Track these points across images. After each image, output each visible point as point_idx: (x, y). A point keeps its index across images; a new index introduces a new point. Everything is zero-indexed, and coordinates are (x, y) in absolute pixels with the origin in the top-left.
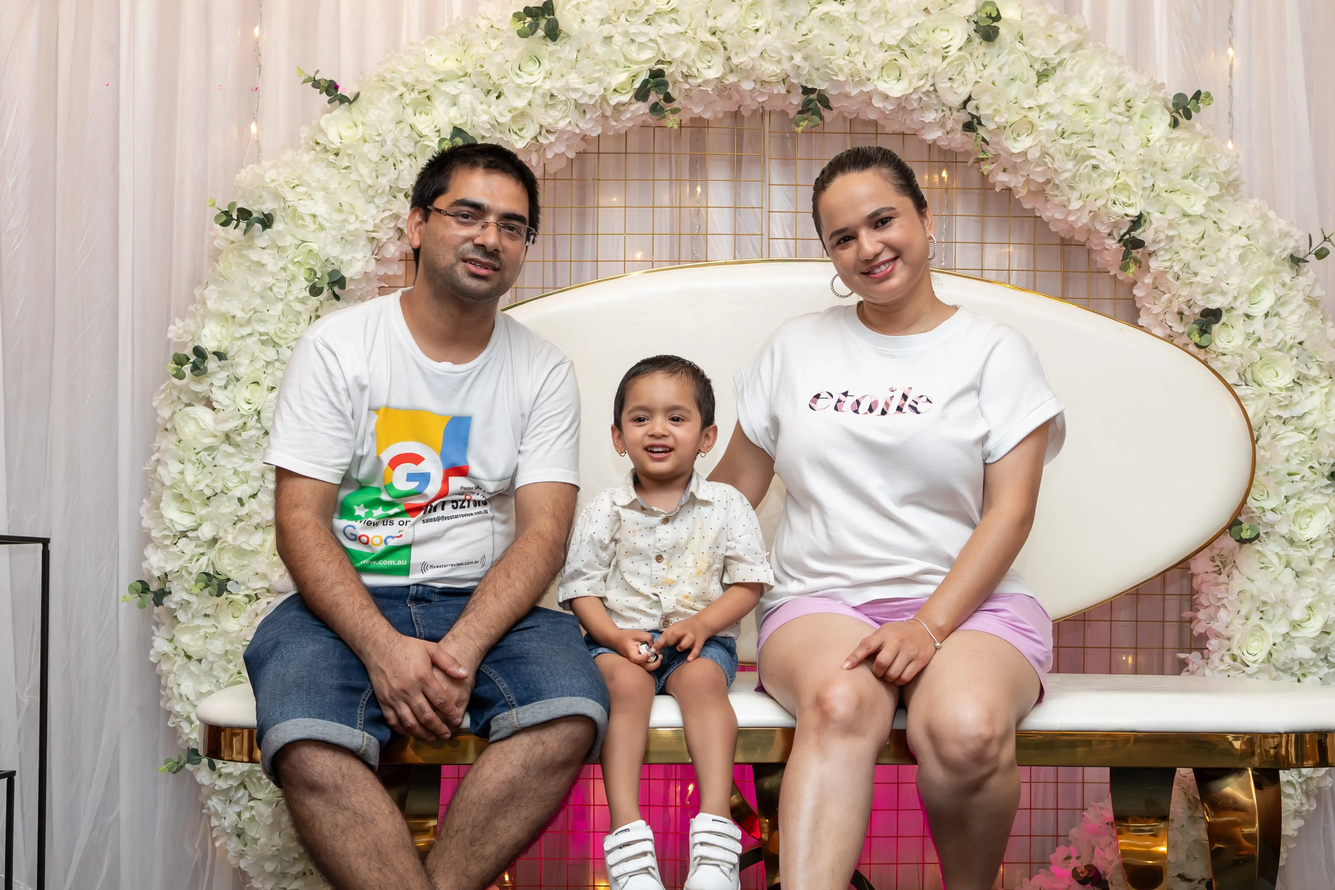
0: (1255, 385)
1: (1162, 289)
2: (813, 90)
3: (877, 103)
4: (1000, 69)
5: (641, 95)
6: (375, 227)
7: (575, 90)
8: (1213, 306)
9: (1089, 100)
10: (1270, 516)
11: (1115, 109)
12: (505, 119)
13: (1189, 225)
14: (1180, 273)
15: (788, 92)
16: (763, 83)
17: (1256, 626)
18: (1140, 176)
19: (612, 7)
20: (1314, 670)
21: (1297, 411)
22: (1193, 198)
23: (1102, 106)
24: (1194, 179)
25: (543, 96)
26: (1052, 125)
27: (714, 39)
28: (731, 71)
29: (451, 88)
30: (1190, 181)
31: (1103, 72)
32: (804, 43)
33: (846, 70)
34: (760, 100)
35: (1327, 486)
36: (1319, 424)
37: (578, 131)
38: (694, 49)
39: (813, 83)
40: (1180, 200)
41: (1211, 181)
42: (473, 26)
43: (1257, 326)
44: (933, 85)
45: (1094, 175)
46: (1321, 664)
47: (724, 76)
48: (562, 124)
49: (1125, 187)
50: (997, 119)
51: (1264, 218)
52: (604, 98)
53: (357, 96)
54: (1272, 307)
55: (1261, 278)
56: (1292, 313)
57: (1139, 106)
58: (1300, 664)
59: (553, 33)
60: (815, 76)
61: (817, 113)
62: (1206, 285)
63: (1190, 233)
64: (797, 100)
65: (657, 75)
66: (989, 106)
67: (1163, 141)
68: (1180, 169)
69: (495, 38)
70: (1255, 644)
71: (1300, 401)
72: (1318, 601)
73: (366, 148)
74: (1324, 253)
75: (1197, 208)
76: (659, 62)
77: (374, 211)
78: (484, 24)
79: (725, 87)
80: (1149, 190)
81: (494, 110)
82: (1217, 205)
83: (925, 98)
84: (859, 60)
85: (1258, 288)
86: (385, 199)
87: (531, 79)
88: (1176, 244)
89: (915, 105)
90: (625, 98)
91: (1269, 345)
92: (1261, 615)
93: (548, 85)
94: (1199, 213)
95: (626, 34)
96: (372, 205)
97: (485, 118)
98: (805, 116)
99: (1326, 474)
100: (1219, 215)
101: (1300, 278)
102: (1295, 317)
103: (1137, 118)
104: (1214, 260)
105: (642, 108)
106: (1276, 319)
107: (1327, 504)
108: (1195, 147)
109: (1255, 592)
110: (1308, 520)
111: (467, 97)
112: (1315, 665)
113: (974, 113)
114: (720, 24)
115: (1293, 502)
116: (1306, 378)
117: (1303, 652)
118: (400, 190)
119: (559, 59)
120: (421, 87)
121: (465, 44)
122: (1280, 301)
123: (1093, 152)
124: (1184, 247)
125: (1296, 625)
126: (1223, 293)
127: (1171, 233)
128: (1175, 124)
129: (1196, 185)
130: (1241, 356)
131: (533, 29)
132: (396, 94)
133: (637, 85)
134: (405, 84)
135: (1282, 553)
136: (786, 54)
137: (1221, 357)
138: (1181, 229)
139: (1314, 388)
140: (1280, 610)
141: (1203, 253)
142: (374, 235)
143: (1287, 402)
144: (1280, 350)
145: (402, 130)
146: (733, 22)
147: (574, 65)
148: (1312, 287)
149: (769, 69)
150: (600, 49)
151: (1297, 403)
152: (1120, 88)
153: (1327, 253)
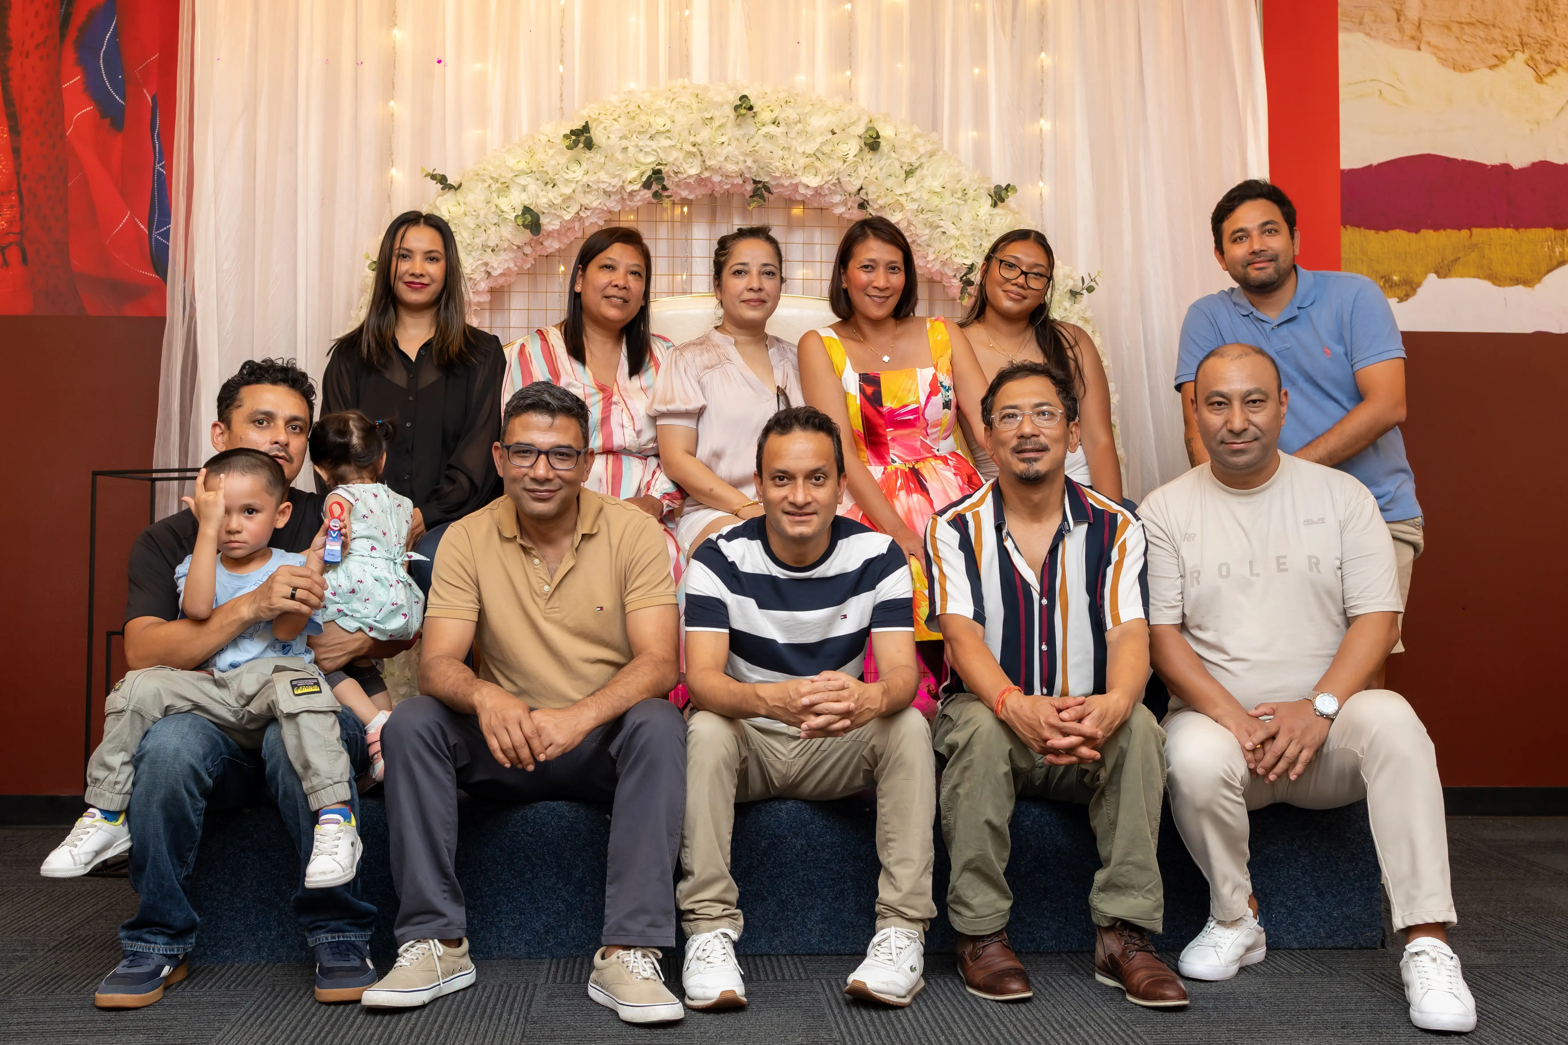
2: (760, 182)
3: (802, 190)
4: (881, 169)
5: (647, 185)
6: (472, 270)
7: (603, 182)
9: (939, 190)
11: (955, 196)
12: (558, 201)
15: (744, 182)
16: (727, 177)
18: (971, 239)
19: (628, 128)
23: (947, 194)
25: (583, 186)
26: (914, 206)
27: (694, 150)
28: (706, 169)
29: (522, 180)
31: (948, 170)
32: (753, 152)
33: (781, 170)
34: (726, 187)
37: (605, 209)
38: (681, 155)
39: (760, 176)
42: (536, 140)
44: (838, 179)
45: (943, 238)
47: (701, 173)
48: (595, 204)
49: (963, 246)
50: (879, 202)
52: (622, 187)
53: (460, 185)
57: (971, 193)
59: (589, 145)
60: (761, 173)
61: (762, 197)
64: (749, 187)
65: (657, 173)
66: (874, 193)
67: (987, 216)
69: (551, 148)
73: (466, 219)
74: (1091, 289)
76: (659, 164)
77: (471, 261)
78: (544, 139)
79: (702, 179)
81: (551, 195)
83: (833, 188)
84: (789, 163)
86: (479, 253)
87: (575, 175)
89: (827, 192)
90: (637, 187)
93: (585, 179)
95: (637, 146)
96: (473, 258)
97: (545, 200)
98: (755, 199)
101: (1076, 305)
103: (969, 202)
105: (647, 194)
108: (1008, 220)
111: (533, 187)
113: (865, 198)
114: (698, 139)
118: (489, 247)
119: (593, 162)
120: (503, 180)
121: (532, 152)
123: (942, 223)
128: (995, 205)
131: (576, 143)
132: (486, 185)
133: (644, 179)
134: (492, 178)
136: (741, 158)
142: (472, 276)
145: (490, 208)
146: (707, 138)
147: (602, 166)
148: (1084, 311)
149: (731, 168)
150: (619, 156)
152: (959, 181)
153: (1094, 289)
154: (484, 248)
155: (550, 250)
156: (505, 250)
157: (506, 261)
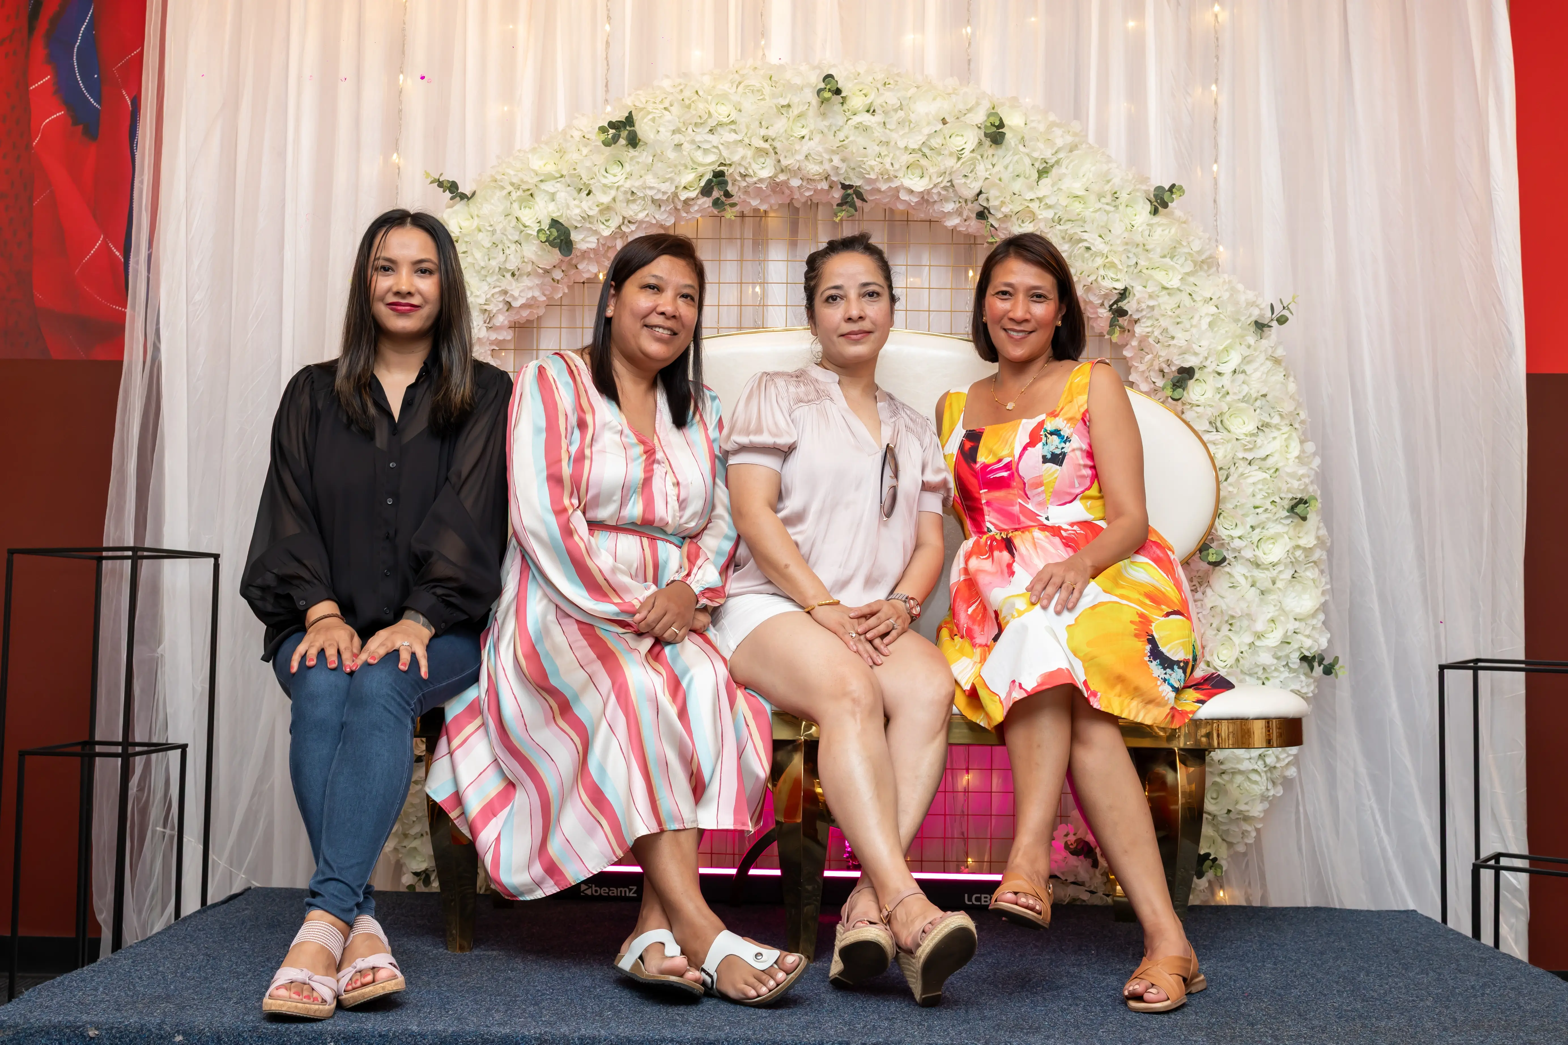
0: (1225, 432)
1: (1147, 350)
2: (850, 187)
3: (903, 196)
4: (1006, 168)
5: (706, 191)
6: (484, 299)
7: (651, 188)
8: (1186, 365)
9: (1081, 193)
10: (1237, 543)
11: (1103, 200)
12: (594, 212)
13: (1167, 297)
14: (1160, 337)
15: (831, 187)
16: (810, 180)
17: (1226, 636)
18: (1124, 257)
19: (681, 120)
20: (1275, 674)
21: (1261, 453)
22: (1171, 274)
23: (1093, 198)
24: (1172, 258)
25: (625, 192)
26: (1049, 214)
27: (766, 146)
28: (782, 171)
29: (549, 187)
30: (1167, 260)
31: (1093, 168)
32: (842, 148)
33: (877, 170)
34: (807, 194)
35: (1287, 517)
36: (1280, 465)
37: (654, 222)
38: (749, 153)
39: (850, 179)
40: (1160, 276)
41: (1186, 260)
42: (568, 137)
43: (1226, 380)
44: (951, 181)
45: (1087, 255)
46: (1282, 669)
47: (776, 176)
48: (641, 216)
49: (1113, 265)
50: (1003, 209)
51: (1233, 290)
52: (675, 195)
53: (474, 194)
54: (1239, 365)
55: (1229, 341)
56: (1256, 370)
57: (1124, 196)
58: (1264, 669)
59: (633, 141)
60: (851, 175)
61: (853, 205)
62: (1181, 347)
63: (1166, 303)
64: (837, 194)
65: (719, 175)
66: (997, 198)
67: (1144, 227)
68: (1159, 250)
69: (586, 146)
70: (1225, 652)
71: (1263, 444)
72: (1279, 615)
73: (480, 236)
74: (1283, 320)
75: (1174, 282)
76: (722, 164)
77: (486, 288)
78: (577, 135)
79: (778, 184)
80: (1133, 268)
81: (585, 205)
82: (1192, 279)
83: (943, 192)
84: (887, 161)
85: (1226, 350)
86: (495, 278)
87: (615, 180)
88: (1156, 312)
89: (936, 198)
90: (693, 194)
91: (1236, 398)
92: (1229, 627)
93: (628, 185)
94: (1175, 287)
95: (693, 142)
96: (484, 283)
97: (577, 211)
98: (844, 207)
99: (1286, 507)
100: (1194, 288)
101: (1263, 341)
102: (1258, 374)
103: (1121, 208)
104: (1188, 326)
105: (706, 202)
106: (1242, 377)
107: (1287, 533)
108: (1173, 231)
109: (1224, 608)
110: (1271, 546)
111: (563, 195)
112: (1276, 670)
113: (985, 204)
114: (771, 133)
115: (1257, 531)
116: (1267, 425)
117: (1266, 658)
118: (508, 270)
119: (638, 163)
120: (525, 187)
121: (561, 152)
122: (1246, 360)
123: (1085, 236)
124: (1163, 315)
125: (1259, 636)
126: (1196, 354)
127: (1151, 303)
128: (1155, 212)
129: (1172, 263)
130: (1211, 406)
131: (615, 139)
132: (505, 192)
133: (703, 184)
134: (512, 184)
135: (1248, 574)
136: (826, 156)
137: (1195, 408)
138: (1160, 300)
139: (1276, 433)
140: (1245, 623)
141: (1179, 320)
142: (486, 307)
143: (1251, 446)
144: (1246, 402)
145: (510, 222)
146: (782, 130)
147: (649, 169)
148: (1274, 348)
149: (813, 169)
150: (671, 155)
151: (1260, 447)
152: (1108, 181)
153: (1287, 320)
154: (502, 271)
155: (586, 276)
156: (529, 274)
157: (530, 288)
